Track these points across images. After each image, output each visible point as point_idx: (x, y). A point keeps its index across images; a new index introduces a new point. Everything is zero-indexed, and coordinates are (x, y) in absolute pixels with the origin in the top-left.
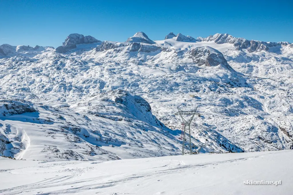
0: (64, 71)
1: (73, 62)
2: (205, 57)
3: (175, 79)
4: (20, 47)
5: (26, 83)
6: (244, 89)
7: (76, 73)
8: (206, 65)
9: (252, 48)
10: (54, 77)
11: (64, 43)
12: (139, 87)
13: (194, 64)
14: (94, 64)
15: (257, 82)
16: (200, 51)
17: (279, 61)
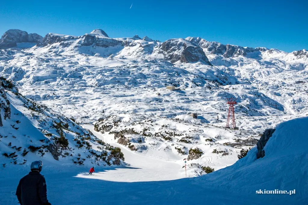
2: (180, 51)
3: (140, 69)
6: (242, 86)
8: (182, 62)
9: (228, 53)
12: (83, 79)
13: (166, 60)
15: (251, 82)
16: (173, 45)
17: (263, 65)
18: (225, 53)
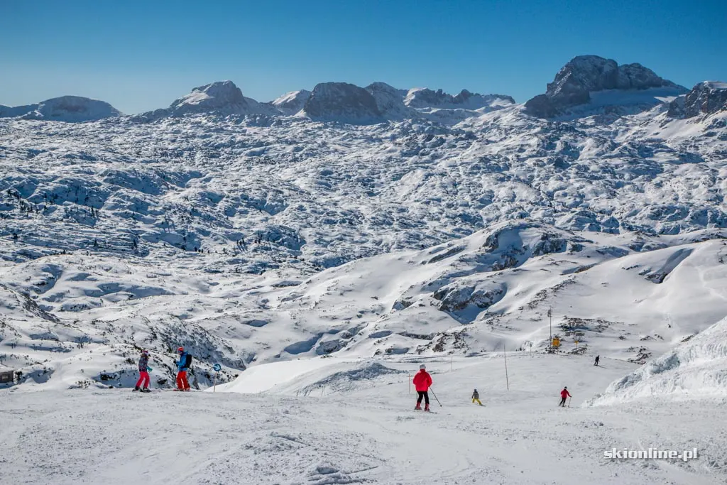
0: (577, 173)
1: (606, 145)
4: (417, 92)
5: (468, 198)
7: (617, 181)
10: (550, 189)
11: (551, 87)
14: (677, 159)
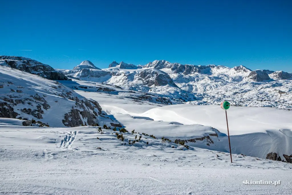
2: (153, 77)
6: (197, 102)
8: (156, 85)
9: (187, 71)
13: (145, 85)
15: (204, 97)
16: (148, 73)
17: (213, 80)
18: (185, 71)
